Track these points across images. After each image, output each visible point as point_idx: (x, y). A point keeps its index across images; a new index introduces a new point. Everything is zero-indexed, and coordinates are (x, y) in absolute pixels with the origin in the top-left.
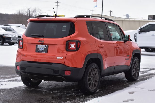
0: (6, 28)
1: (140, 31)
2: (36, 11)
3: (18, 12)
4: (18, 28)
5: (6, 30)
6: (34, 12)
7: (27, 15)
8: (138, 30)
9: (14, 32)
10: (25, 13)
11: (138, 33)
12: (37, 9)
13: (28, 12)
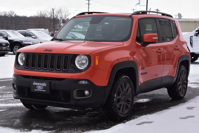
0: (24, 32)
1: (197, 32)
2: (62, 12)
3: (39, 13)
4: (40, 32)
5: (25, 35)
6: (59, 13)
7: (51, 17)
8: (194, 32)
9: (35, 38)
10: (47, 14)
11: (195, 35)
12: (63, 9)
13: (52, 14)
